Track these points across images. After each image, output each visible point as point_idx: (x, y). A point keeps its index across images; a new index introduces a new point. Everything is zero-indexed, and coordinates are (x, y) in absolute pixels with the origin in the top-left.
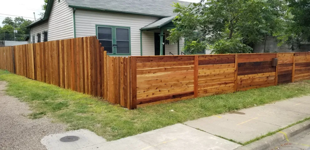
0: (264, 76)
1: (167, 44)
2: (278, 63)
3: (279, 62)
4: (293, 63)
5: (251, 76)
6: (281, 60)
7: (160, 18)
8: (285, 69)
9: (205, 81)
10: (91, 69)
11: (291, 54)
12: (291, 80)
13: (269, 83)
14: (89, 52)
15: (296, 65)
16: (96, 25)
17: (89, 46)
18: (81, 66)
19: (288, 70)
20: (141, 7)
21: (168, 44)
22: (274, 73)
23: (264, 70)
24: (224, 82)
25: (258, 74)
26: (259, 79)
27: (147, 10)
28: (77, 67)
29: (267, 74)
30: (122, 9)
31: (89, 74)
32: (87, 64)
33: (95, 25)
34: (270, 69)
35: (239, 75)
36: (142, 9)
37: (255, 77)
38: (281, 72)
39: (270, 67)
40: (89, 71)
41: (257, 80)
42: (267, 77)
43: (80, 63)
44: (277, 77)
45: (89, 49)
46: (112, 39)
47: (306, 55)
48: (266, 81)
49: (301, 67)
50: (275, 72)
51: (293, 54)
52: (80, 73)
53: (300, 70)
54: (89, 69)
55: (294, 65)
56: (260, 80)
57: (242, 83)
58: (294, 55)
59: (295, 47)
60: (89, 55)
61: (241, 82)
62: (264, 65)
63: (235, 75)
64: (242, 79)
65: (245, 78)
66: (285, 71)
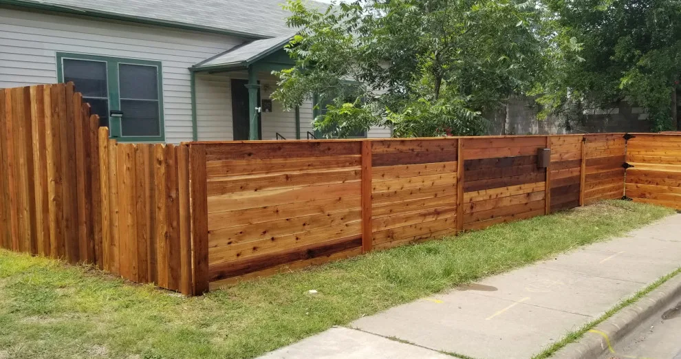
0: (521, 192)
1: (267, 110)
2: (552, 161)
3: (554, 158)
4: (581, 160)
5: (492, 192)
6: (556, 152)
7: (245, 39)
8: (565, 174)
9: (389, 209)
10: (58, 181)
11: (576, 138)
12: (579, 200)
13: (531, 210)
14: (48, 132)
15: (589, 163)
16: (59, 55)
17: (48, 112)
18: (23, 172)
19: (570, 175)
20: (190, 8)
21: (270, 110)
22: (542, 184)
23: (521, 178)
24: (432, 210)
25: (509, 187)
26: (509, 199)
27: (207, 17)
28: (10, 177)
29: (527, 188)
30: (135, 10)
31: (51, 197)
32: (44, 167)
33: (54, 54)
34: (533, 175)
35: (467, 190)
36: (193, 13)
37: (503, 196)
38: (559, 181)
39: (533, 171)
40: (51, 186)
41: (506, 203)
42: (528, 195)
43: (17, 163)
44: (549, 195)
45: (48, 121)
46: (106, 96)
47: (607, 140)
48: (526, 204)
49: (597, 169)
50: (545, 180)
51: (581, 138)
52: (18, 194)
53: (596, 177)
54: (49, 180)
55: (584, 165)
56: (513, 203)
57: (474, 210)
58: (584, 140)
59: (571, 123)
60: (49, 141)
61: (472, 208)
62: (520, 164)
63: (457, 191)
64: (474, 200)
65: (481, 199)
66: (565, 180)
